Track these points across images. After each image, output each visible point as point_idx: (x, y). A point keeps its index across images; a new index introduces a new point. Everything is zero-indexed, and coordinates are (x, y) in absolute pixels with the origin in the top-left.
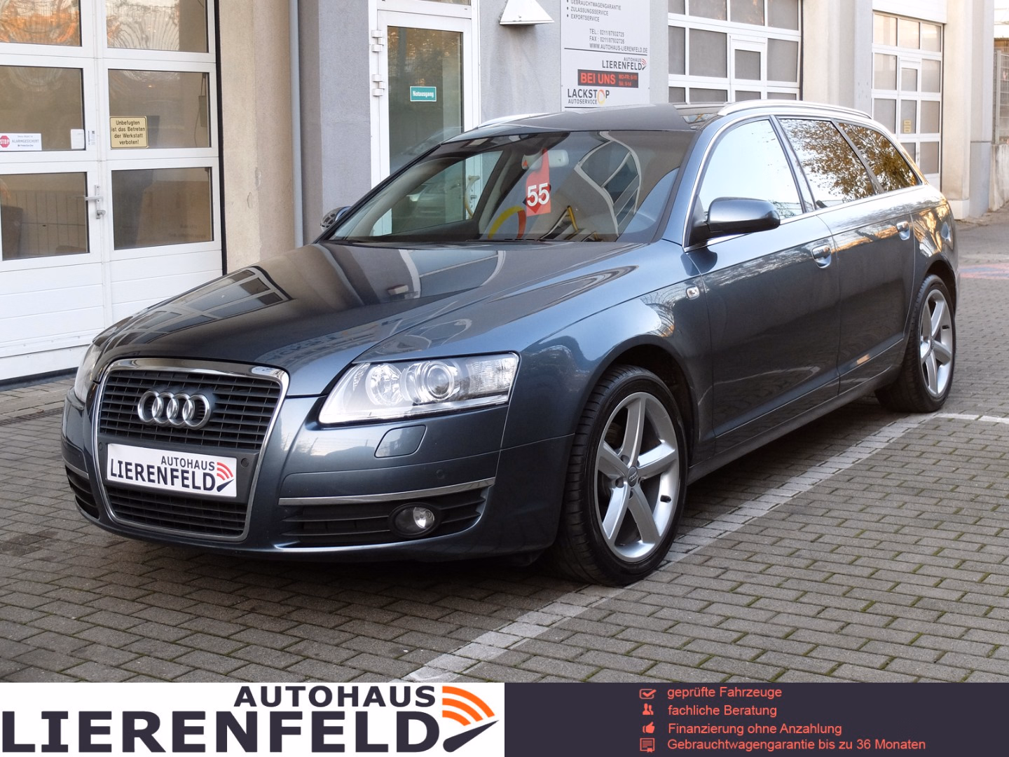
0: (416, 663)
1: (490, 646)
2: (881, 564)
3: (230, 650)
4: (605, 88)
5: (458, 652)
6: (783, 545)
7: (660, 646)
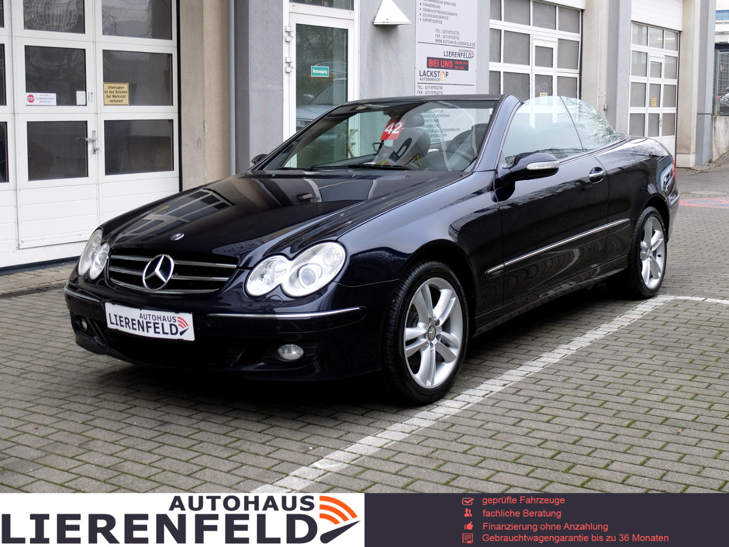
0: (318, 456)
1: (369, 445)
2: (639, 396)
3: (189, 446)
4: (445, 71)
5: (346, 450)
6: (571, 382)
7: (487, 447)
